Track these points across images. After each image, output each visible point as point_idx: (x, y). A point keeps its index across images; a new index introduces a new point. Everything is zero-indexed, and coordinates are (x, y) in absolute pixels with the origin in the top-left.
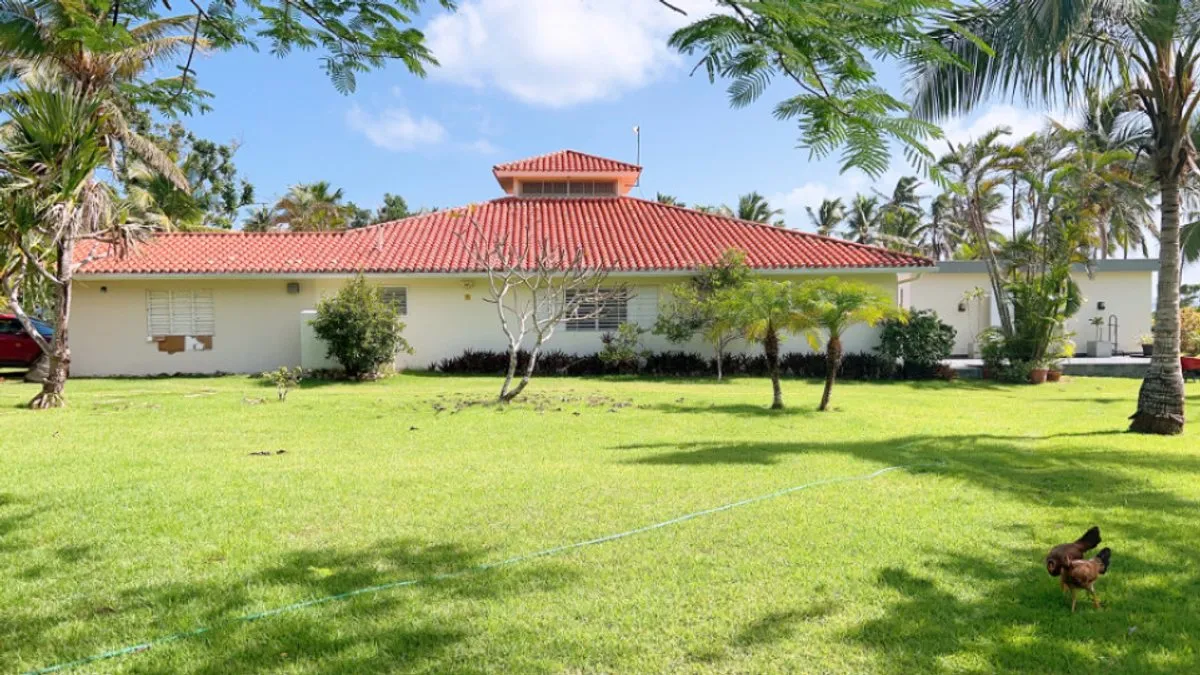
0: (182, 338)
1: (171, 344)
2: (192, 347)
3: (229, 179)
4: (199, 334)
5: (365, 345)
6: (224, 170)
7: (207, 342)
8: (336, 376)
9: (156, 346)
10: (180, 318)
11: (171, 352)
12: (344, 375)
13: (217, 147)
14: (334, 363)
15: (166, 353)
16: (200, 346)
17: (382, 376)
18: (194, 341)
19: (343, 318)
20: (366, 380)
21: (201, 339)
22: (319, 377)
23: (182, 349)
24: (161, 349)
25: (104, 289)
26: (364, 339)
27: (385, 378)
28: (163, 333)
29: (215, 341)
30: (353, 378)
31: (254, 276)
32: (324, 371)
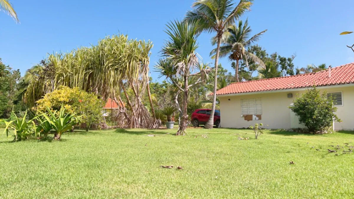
0: (252, 116)
1: (248, 118)
2: (255, 119)
3: (292, 68)
4: (257, 114)
5: (314, 117)
6: (289, 65)
7: (259, 117)
8: (304, 131)
9: (244, 118)
10: (252, 109)
11: (248, 120)
12: (308, 131)
13: (287, 59)
14: (303, 126)
15: (246, 121)
16: (257, 118)
17: (326, 132)
18: (255, 117)
19: (304, 105)
20: (318, 134)
21: (257, 116)
22: (297, 131)
23: (252, 120)
24: (245, 119)
25: (229, 99)
26: (314, 114)
27: (328, 133)
28: (246, 114)
29: (262, 116)
30: (312, 133)
31: (274, 92)
32: (299, 129)
